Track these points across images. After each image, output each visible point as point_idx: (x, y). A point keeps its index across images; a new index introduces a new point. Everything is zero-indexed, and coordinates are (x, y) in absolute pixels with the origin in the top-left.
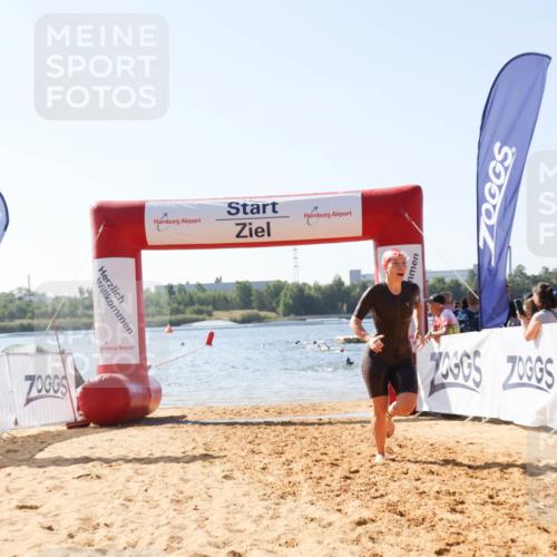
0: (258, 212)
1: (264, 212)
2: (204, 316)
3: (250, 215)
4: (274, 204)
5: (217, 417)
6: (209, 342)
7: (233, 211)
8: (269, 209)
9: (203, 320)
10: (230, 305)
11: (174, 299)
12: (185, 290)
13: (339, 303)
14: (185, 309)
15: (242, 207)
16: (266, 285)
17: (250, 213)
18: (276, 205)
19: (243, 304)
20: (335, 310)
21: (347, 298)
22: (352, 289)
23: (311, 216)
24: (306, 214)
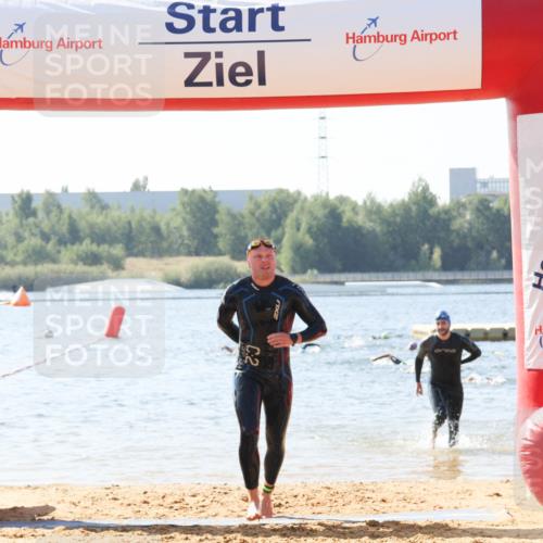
0: (238, 28)
1: (252, 28)
2: (105, 267)
3: (219, 35)
4: (275, 10)
5: (128, 512)
6: (113, 332)
7: (181, 24)
8: (264, 20)
9: (102, 277)
10: (165, 245)
11: (33, 228)
12: (59, 207)
13: (423, 245)
14: (59, 252)
15: (201, 15)
16: (251, 198)
17: (218, 29)
18: (280, 13)
19: (196, 242)
20: (413, 262)
21: (442, 234)
22: (455, 213)
23: (362, 40)
24: (351, 35)
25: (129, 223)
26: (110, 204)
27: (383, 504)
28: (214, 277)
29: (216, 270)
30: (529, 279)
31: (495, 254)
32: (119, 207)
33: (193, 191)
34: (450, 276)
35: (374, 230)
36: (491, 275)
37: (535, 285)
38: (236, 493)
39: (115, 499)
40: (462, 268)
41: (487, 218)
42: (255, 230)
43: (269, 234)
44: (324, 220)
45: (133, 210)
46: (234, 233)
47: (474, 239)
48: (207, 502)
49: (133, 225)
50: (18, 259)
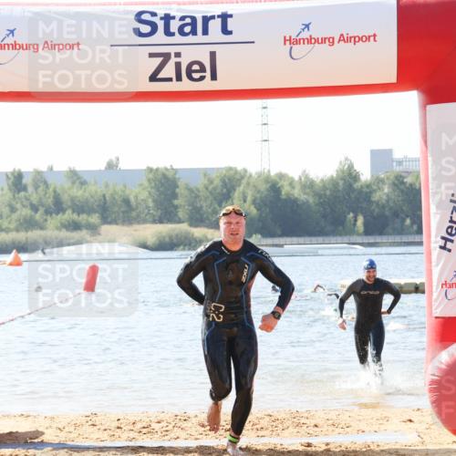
0: (194, 32)
1: (205, 32)
2: (84, 233)
3: (178, 38)
4: (225, 17)
5: (105, 435)
6: (90, 286)
7: (146, 29)
8: (215, 26)
9: (79, 242)
10: (134, 214)
11: (24, 200)
12: (46, 183)
13: (349, 214)
14: (46, 220)
15: (162, 22)
16: (205, 175)
17: (177, 34)
18: (229, 19)
19: (160, 212)
20: (341, 228)
21: (364, 205)
22: (375, 187)
23: (297, 42)
24: (288, 38)
25: (104, 196)
26: (88, 180)
27: (316, 429)
28: (175, 241)
29: (177, 235)
30: (436, 242)
31: (408, 221)
32: (96, 183)
33: (157, 170)
34: (371, 239)
35: (308, 202)
36: (405, 239)
37: (441, 247)
38: (194, 420)
39: (93, 425)
40: (381, 233)
41: (402, 191)
42: (209, 202)
43: (220, 205)
44: (266, 193)
45: (107, 186)
46: (192, 204)
47: (391, 209)
48: (170, 427)
49: (107, 199)
50: (12, 226)
